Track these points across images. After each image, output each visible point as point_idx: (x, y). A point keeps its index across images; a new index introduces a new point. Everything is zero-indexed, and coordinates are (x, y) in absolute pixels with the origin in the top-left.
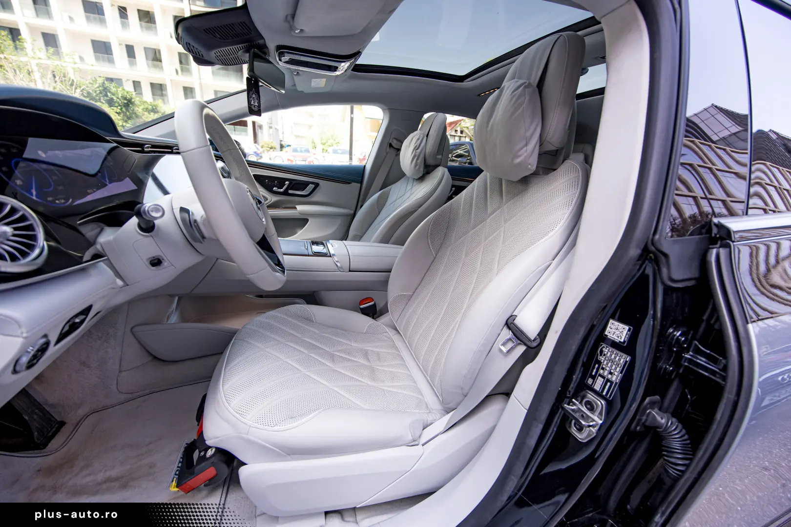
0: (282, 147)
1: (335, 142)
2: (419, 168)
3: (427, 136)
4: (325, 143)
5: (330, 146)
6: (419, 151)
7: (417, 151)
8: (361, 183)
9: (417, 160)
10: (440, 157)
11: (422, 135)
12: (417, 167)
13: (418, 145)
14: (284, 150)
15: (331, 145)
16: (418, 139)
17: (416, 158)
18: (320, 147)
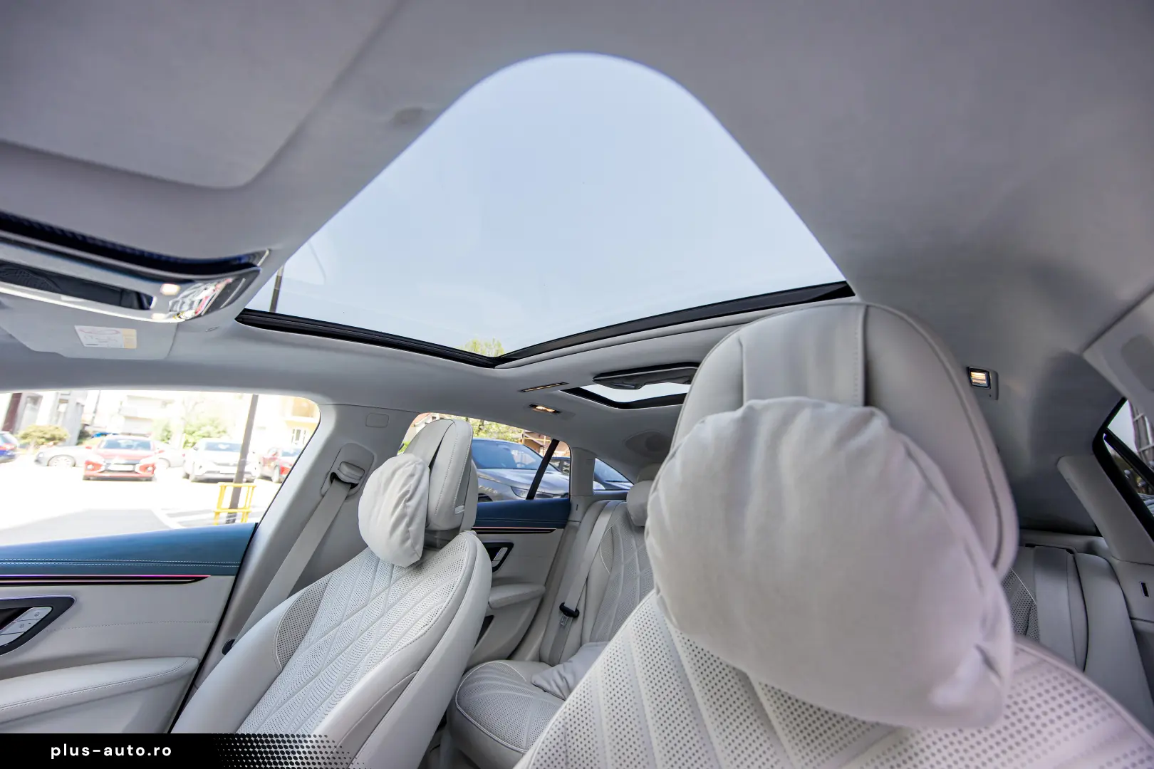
0: (83, 435)
1: (217, 431)
2: (413, 546)
3: (431, 466)
4: (194, 432)
5: (204, 437)
6: (413, 503)
7: (409, 503)
8: (238, 573)
9: (409, 525)
10: (460, 509)
11: (420, 467)
12: (409, 542)
13: (412, 488)
14: (87, 442)
15: (206, 435)
16: (412, 475)
17: (406, 520)
18: (178, 439)
